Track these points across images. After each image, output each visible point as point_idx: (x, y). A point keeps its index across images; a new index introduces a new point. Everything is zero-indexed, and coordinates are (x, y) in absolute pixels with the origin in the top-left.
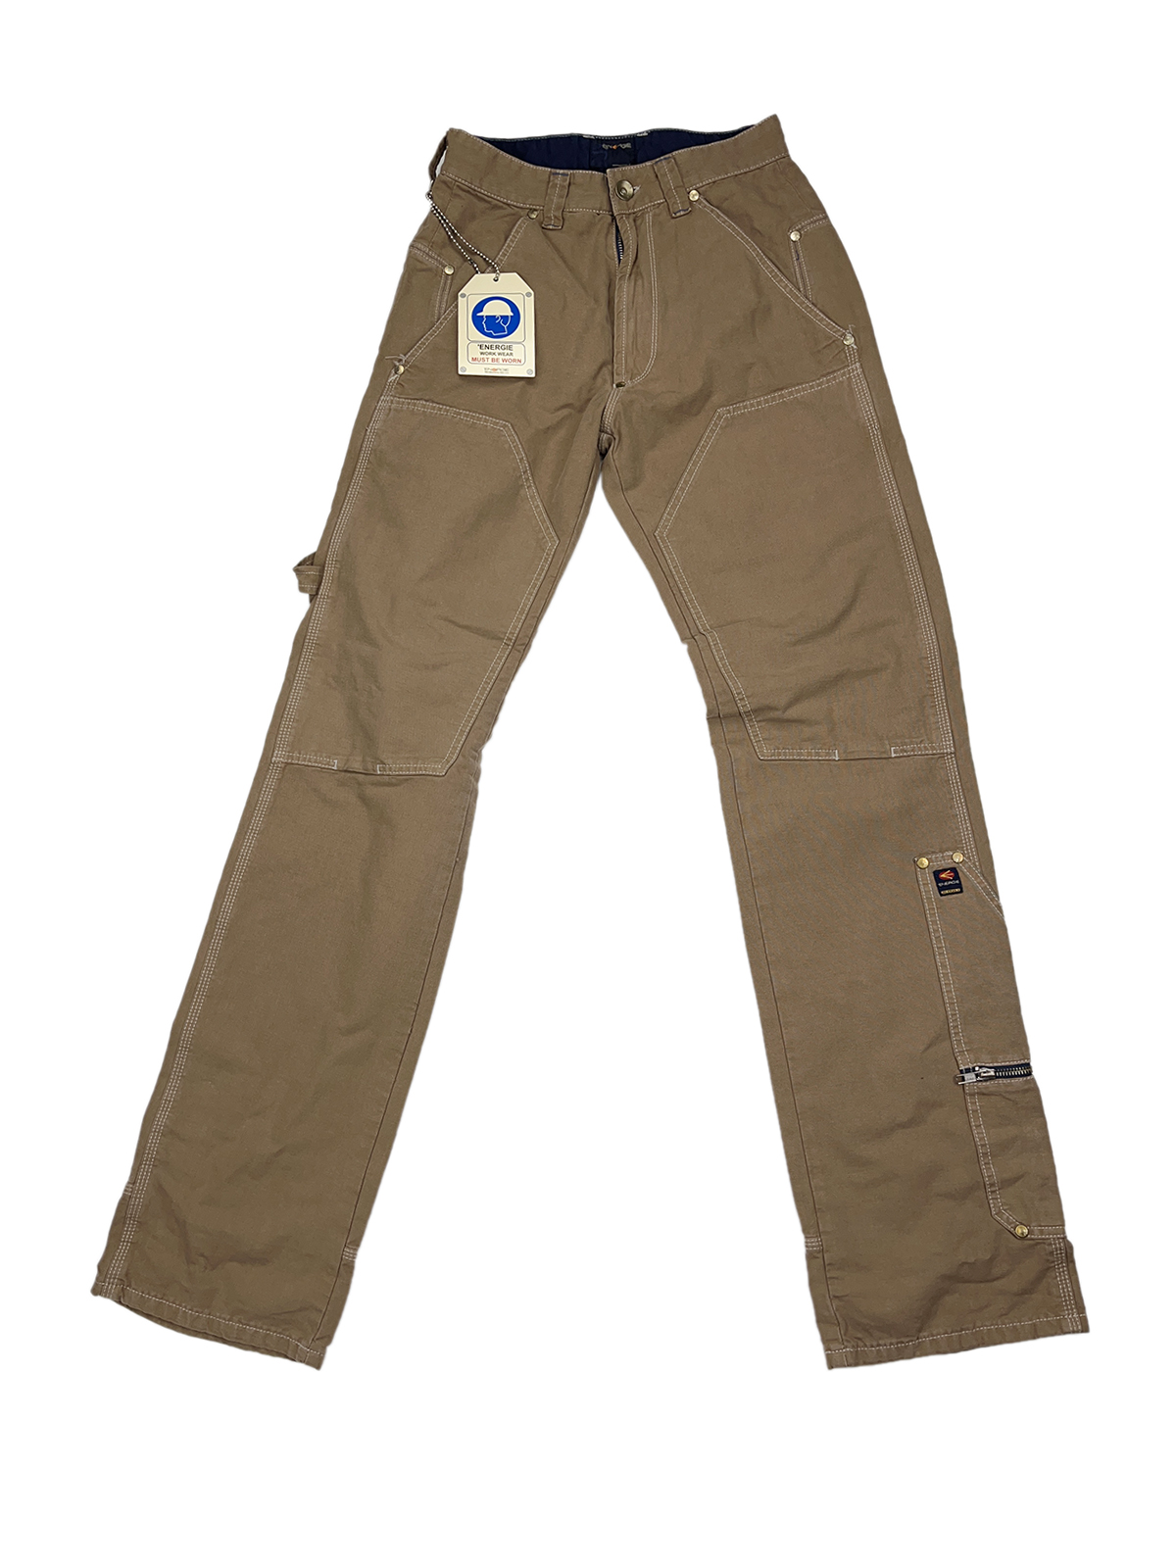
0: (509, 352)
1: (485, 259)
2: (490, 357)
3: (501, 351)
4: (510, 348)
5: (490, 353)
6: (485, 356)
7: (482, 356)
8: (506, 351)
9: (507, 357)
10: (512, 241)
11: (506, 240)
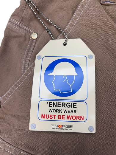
0: (73, 109)
1: (57, 29)
2: (57, 114)
3: (67, 109)
4: (74, 105)
5: (57, 111)
6: (52, 113)
7: (51, 113)
8: (71, 109)
9: (72, 114)
10: (78, 14)
11: (73, 14)
